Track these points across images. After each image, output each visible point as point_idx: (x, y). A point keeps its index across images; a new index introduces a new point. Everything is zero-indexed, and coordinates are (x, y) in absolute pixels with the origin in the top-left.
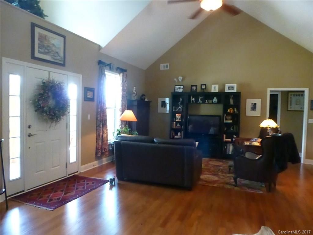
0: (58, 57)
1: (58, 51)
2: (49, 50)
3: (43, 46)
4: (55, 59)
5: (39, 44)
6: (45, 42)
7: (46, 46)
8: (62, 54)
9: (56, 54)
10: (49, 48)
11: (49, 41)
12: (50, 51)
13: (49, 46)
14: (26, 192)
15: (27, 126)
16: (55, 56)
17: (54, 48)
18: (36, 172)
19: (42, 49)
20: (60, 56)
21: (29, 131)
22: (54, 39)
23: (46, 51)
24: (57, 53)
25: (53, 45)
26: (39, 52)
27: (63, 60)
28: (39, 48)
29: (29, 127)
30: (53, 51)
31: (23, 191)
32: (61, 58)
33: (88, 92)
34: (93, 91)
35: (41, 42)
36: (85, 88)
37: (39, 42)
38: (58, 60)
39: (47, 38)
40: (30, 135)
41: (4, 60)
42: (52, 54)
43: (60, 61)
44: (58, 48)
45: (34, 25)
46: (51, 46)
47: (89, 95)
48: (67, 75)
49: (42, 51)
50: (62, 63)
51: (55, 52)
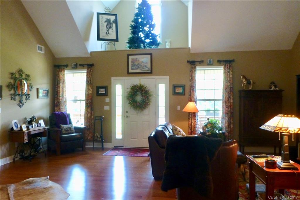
1: (146, 65)
2: (139, 66)
3: (135, 65)
4: (144, 71)
5: (132, 65)
6: (136, 62)
7: (137, 64)
8: (149, 66)
10: (139, 65)
11: (139, 61)
13: (139, 64)
14: (124, 147)
15: (125, 112)
16: (144, 69)
17: (143, 64)
18: (132, 139)
19: (134, 67)
20: (147, 68)
21: (127, 114)
22: (143, 58)
23: (137, 67)
24: (145, 66)
25: (142, 62)
26: (132, 69)
27: (150, 69)
28: (132, 67)
29: (127, 112)
30: (142, 66)
31: (123, 147)
32: (149, 69)
33: (176, 88)
34: (183, 86)
35: (133, 63)
36: (173, 85)
37: (132, 64)
38: (146, 70)
39: (137, 59)
40: (127, 117)
41: (113, 78)
42: (141, 68)
43: (148, 70)
44: (146, 63)
45: (128, 55)
46: (141, 63)
47: (177, 91)
48: (155, 79)
49: (134, 68)
50: (150, 71)
51: (144, 67)
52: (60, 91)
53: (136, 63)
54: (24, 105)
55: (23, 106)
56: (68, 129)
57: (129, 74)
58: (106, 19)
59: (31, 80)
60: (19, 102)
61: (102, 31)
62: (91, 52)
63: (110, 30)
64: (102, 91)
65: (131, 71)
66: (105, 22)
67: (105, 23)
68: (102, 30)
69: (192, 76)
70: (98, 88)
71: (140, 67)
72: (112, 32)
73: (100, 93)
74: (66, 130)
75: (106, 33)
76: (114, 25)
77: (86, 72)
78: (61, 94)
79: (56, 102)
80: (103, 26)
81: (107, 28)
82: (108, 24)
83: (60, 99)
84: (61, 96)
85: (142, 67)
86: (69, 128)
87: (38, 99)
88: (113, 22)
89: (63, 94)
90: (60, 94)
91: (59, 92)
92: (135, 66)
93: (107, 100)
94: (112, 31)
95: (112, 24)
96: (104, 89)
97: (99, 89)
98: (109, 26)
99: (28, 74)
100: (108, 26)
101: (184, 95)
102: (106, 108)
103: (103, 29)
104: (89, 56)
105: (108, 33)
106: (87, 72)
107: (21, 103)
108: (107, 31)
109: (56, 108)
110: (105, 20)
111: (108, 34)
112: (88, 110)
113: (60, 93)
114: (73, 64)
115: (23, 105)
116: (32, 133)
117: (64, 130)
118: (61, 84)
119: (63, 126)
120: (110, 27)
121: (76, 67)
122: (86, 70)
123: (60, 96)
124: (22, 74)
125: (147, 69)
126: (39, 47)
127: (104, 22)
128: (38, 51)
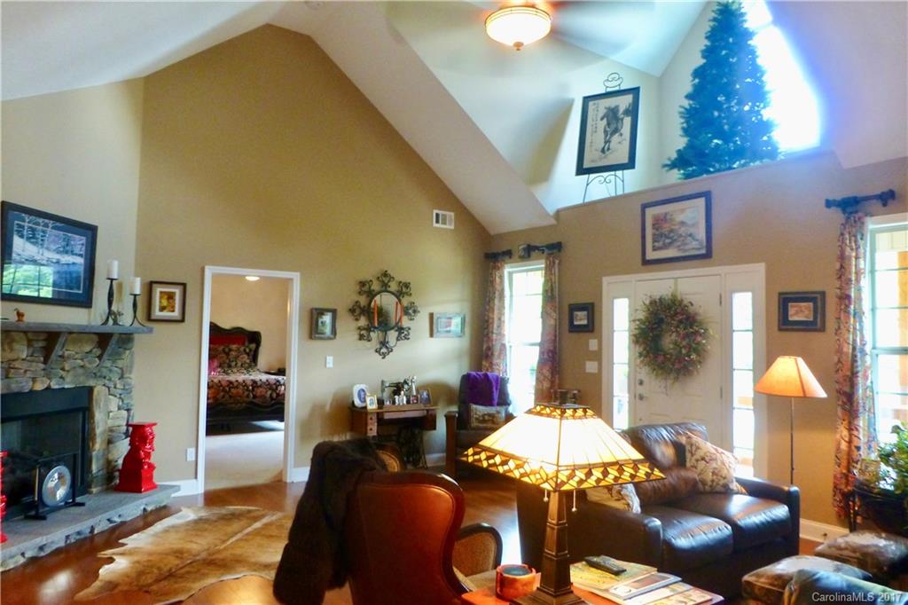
0: (694, 243)
1: (691, 231)
2: (672, 238)
3: (662, 235)
4: (686, 250)
5: (654, 235)
6: (664, 226)
7: (666, 233)
8: (702, 235)
9: (689, 238)
10: (672, 235)
11: (672, 220)
12: (675, 237)
13: (672, 231)
15: (637, 383)
16: (686, 244)
17: (683, 229)
19: (658, 241)
20: (697, 240)
21: (640, 390)
22: (683, 211)
23: (668, 241)
24: (691, 235)
25: (683, 223)
26: (655, 249)
27: (705, 244)
28: (654, 241)
29: (640, 383)
30: (681, 236)
32: (701, 243)
33: (790, 304)
34: (816, 298)
35: (657, 230)
36: (780, 294)
37: (654, 231)
38: (693, 249)
39: (668, 217)
40: (641, 398)
41: (605, 280)
42: (679, 243)
43: (699, 249)
44: (693, 225)
45: (644, 207)
46: (677, 227)
47: (797, 313)
48: (720, 275)
49: (661, 244)
50: (703, 251)
51: (685, 237)
52: (493, 319)
53: (666, 228)
54: (392, 351)
55: (391, 353)
56: (486, 417)
57: (646, 262)
58: (606, 108)
59: (413, 295)
60: (378, 346)
61: (591, 146)
62: (558, 213)
63: (616, 138)
64: (581, 319)
65: (651, 255)
66: (602, 119)
67: (601, 122)
68: (591, 142)
69: (842, 258)
70: (574, 308)
71: (675, 240)
72: (620, 143)
73: (576, 323)
74: (481, 418)
75: (603, 151)
76: (627, 121)
77: (543, 266)
78: (495, 326)
79: (485, 347)
80: (596, 132)
81: (606, 136)
82: (609, 124)
83: (492, 340)
84: (495, 331)
85: (682, 238)
86: (489, 415)
87: (432, 339)
88: (627, 112)
89: (499, 327)
90: (493, 327)
91: (490, 321)
92: (661, 237)
93: (593, 344)
94: (619, 139)
95: (622, 119)
96: (585, 313)
97: (576, 313)
98: (613, 126)
99: (403, 281)
100: (608, 129)
101: (823, 329)
102: (591, 367)
103: (596, 139)
104: (553, 222)
105: (608, 149)
106: (546, 268)
107: (384, 348)
108: (606, 142)
109: (484, 363)
110: (602, 111)
111: (607, 153)
112: (544, 371)
113: (493, 323)
114: (521, 247)
115: (390, 350)
116: (387, 416)
117: (477, 419)
118: (496, 301)
119: (476, 409)
120: (616, 131)
121: (526, 255)
122: (544, 261)
123: (492, 333)
124: (389, 281)
125: (695, 244)
126: (437, 215)
127: (599, 119)
128: (435, 225)
